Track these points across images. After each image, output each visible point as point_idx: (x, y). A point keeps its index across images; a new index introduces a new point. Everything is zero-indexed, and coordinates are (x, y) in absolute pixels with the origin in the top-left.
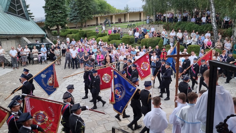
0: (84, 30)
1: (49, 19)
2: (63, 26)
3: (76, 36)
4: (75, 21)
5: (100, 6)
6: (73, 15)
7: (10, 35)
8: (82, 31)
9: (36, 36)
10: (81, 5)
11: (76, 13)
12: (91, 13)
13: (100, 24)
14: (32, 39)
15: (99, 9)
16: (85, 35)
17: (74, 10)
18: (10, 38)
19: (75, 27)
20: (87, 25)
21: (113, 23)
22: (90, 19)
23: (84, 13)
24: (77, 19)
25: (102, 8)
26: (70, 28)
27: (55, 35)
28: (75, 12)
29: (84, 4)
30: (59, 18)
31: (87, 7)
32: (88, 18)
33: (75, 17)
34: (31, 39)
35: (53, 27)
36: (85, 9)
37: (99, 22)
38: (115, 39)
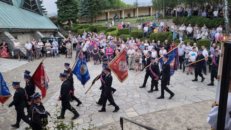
0: (94, 25)
1: (61, 14)
2: (74, 21)
4: (85, 16)
5: (110, 1)
6: (83, 10)
7: (25, 29)
8: (92, 26)
9: (49, 31)
10: (91, 1)
11: (87, 8)
12: (101, 8)
13: (110, 19)
14: (46, 33)
15: (108, 5)
16: (95, 30)
17: (85, 5)
18: (25, 32)
19: (86, 23)
20: (97, 20)
21: (122, 18)
22: (100, 14)
23: (95, 8)
24: (88, 14)
25: (112, 3)
26: (81, 23)
27: (67, 29)
28: (85, 7)
30: (71, 14)
31: (97, 2)
32: (98, 13)
33: (85, 12)
34: (44, 33)
35: (65, 22)
36: (95, 4)
37: (109, 17)
38: (124, 34)
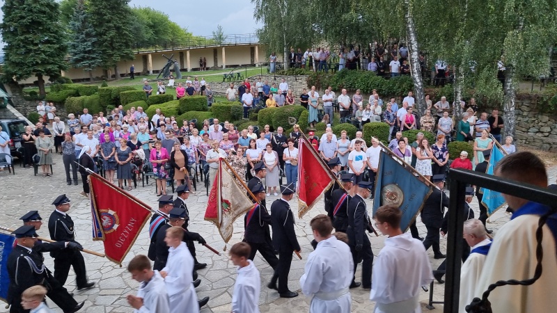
0: (113, 86)
1: (13, 58)
2: (54, 77)
3: (91, 102)
4: (86, 63)
5: (151, 27)
6: (81, 47)
8: (107, 90)
10: (100, 24)
11: (89, 43)
12: (130, 44)
13: (154, 72)
15: (148, 35)
17: (84, 36)
19: (88, 80)
20: (119, 72)
21: (186, 70)
22: (127, 58)
23: (111, 44)
24: (93, 58)
25: (156, 33)
26: (75, 81)
27: (35, 98)
28: (85, 41)
29: (109, 21)
30: (43, 56)
31: (118, 28)
32: (122, 57)
33: (85, 52)
35: (27, 78)
36: (113, 33)
37: (151, 67)
38: (193, 110)
